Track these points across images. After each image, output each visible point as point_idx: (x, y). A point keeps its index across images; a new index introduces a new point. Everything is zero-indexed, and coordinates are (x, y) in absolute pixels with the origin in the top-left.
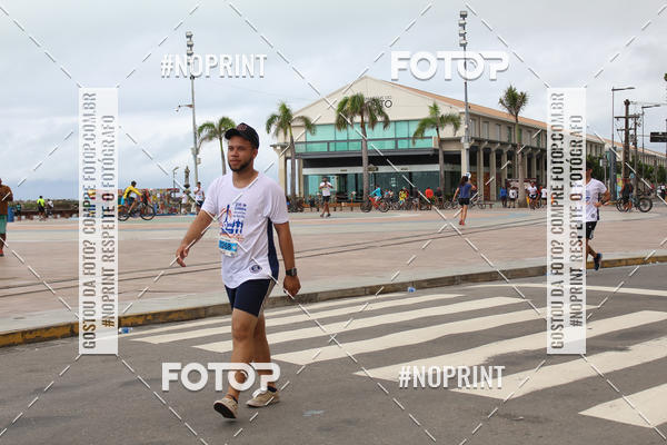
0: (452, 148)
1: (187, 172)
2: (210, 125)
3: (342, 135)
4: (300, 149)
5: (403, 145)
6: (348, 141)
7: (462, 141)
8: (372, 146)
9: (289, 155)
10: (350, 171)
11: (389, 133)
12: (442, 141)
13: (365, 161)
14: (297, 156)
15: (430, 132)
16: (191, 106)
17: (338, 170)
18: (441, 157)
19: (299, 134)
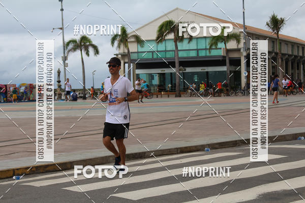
0: (235, 55)
1: (59, 72)
2: (74, 41)
3: (161, 47)
4: (134, 57)
5: (202, 54)
6: (166, 51)
7: (242, 50)
8: (181, 54)
9: (126, 61)
10: (167, 71)
11: (193, 45)
12: (228, 51)
13: (177, 64)
14: (132, 61)
15: (221, 45)
16: (61, 29)
17: (159, 71)
18: (227, 61)
19: (133, 47)
